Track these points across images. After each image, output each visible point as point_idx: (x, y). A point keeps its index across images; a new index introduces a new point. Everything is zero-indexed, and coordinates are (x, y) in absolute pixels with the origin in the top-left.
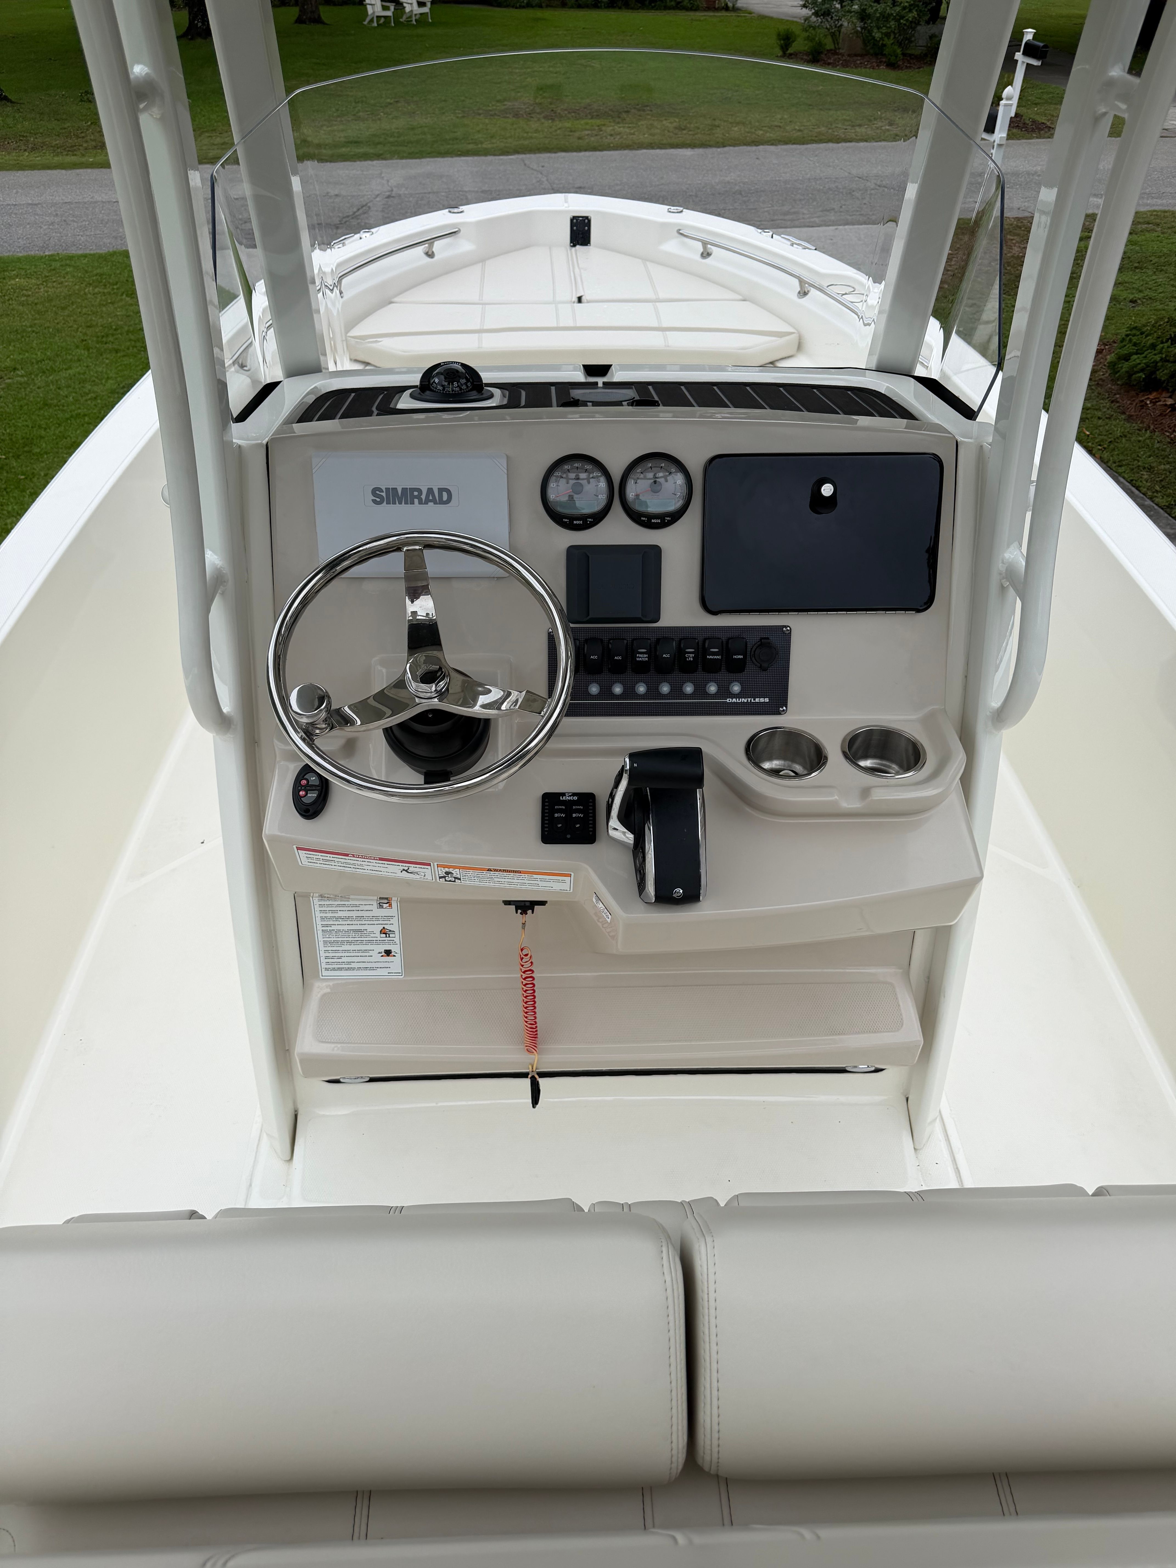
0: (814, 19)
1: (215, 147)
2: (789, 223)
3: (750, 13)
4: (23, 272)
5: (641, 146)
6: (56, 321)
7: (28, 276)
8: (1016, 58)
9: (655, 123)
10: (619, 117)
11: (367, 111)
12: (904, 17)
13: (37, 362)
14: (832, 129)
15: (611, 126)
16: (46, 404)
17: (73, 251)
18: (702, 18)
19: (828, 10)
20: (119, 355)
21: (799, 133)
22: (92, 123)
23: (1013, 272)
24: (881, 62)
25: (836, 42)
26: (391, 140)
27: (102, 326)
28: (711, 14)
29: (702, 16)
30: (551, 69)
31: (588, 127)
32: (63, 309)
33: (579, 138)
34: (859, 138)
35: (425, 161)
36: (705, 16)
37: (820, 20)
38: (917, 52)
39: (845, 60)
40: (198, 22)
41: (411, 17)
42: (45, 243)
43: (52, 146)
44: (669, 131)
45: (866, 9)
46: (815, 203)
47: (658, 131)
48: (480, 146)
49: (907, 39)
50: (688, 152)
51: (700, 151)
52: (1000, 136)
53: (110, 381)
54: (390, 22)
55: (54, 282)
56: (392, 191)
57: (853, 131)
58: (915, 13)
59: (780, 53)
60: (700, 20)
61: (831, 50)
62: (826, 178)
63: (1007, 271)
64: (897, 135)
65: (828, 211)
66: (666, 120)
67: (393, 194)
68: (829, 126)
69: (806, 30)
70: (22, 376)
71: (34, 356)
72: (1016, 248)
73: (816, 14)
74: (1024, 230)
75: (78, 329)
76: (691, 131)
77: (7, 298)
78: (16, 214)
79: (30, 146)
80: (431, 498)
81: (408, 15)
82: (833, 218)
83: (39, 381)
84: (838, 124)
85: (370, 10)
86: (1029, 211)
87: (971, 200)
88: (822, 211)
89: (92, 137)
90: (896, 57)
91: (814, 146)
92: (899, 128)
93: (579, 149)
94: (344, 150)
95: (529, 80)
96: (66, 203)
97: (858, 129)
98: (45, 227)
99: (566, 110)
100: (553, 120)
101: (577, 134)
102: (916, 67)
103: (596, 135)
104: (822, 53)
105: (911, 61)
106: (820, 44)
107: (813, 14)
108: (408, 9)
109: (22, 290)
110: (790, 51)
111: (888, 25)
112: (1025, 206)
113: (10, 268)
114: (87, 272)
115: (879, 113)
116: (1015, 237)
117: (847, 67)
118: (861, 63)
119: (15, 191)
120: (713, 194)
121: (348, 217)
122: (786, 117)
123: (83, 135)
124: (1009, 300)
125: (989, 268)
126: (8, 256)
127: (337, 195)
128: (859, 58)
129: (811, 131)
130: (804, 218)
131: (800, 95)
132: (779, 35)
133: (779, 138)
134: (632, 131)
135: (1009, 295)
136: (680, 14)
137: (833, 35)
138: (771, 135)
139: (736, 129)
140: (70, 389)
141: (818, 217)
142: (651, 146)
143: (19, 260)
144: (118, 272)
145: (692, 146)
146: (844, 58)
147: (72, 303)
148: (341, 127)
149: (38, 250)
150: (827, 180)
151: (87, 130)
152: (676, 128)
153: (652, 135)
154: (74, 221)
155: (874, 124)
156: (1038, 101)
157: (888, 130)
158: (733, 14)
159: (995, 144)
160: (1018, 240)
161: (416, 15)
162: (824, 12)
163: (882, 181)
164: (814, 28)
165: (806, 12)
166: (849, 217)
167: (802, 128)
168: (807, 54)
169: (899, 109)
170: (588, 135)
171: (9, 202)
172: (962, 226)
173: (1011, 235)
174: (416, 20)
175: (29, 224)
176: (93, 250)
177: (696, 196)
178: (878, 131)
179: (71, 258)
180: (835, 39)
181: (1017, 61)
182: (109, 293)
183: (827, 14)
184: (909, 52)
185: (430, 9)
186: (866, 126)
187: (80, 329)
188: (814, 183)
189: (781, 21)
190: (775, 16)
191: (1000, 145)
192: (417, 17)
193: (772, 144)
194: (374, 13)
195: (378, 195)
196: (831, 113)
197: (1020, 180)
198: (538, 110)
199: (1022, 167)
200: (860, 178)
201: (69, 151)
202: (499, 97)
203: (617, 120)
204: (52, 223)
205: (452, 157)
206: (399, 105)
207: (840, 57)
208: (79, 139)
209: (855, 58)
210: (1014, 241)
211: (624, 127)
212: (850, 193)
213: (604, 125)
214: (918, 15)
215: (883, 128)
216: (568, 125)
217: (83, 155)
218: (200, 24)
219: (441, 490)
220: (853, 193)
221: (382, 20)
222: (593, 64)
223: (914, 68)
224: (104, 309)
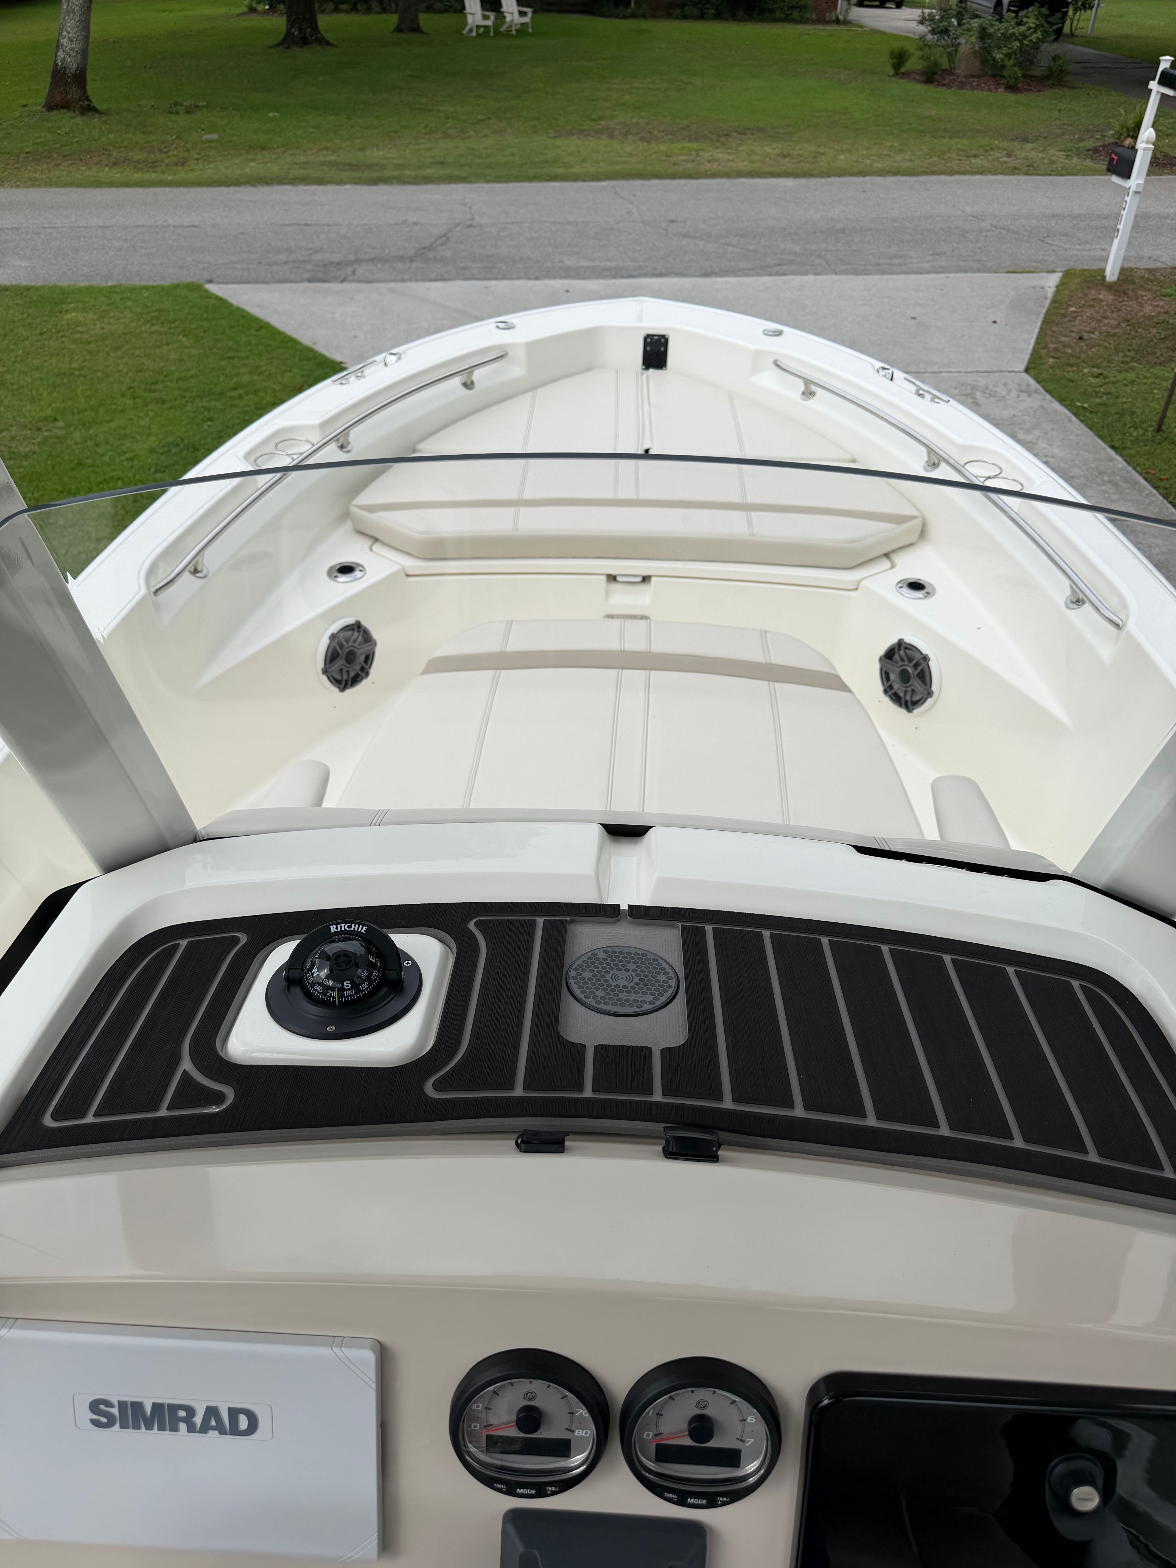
0: (930, 37)
1: (297, 166)
2: (895, 268)
3: (862, 27)
4: (81, 305)
5: (739, 174)
6: (107, 364)
7: (85, 310)
8: (1150, 87)
9: (757, 149)
10: (718, 141)
11: (456, 128)
12: (1027, 37)
13: (79, 412)
14: (945, 159)
15: (708, 151)
16: (80, 464)
17: (137, 282)
18: (811, 32)
19: (947, 29)
20: (166, 406)
21: (909, 164)
22: (177, 137)
23: (1144, 335)
24: (999, 84)
25: (951, 61)
26: (478, 161)
27: (152, 371)
28: (821, 27)
29: (812, 29)
30: (651, 86)
31: (685, 152)
32: (117, 349)
33: (675, 164)
34: (974, 170)
35: (512, 185)
36: (815, 29)
37: (936, 38)
38: (1037, 72)
39: (960, 82)
40: (295, 30)
41: (511, 26)
42: (109, 272)
43: (134, 162)
44: (770, 159)
45: (986, 28)
46: (924, 246)
47: (758, 158)
48: (569, 170)
49: (1028, 60)
50: (789, 182)
51: (802, 181)
52: (1136, 183)
53: (152, 438)
54: (489, 32)
55: (111, 317)
56: (473, 219)
57: (968, 162)
58: (1039, 34)
59: (892, 72)
60: (809, 34)
61: (946, 70)
62: (937, 217)
63: (1137, 334)
64: (1015, 168)
65: (939, 255)
66: (768, 145)
67: (475, 223)
68: (942, 156)
69: (921, 49)
70: (61, 428)
71: (77, 405)
72: (1147, 305)
73: (933, 32)
74: (1156, 285)
75: (127, 373)
76: (793, 158)
77: (60, 334)
78: (85, 237)
79: (113, 160)
80: (213, 1423)
81: (509, 25)
82: (944, 263)
83: (77, 435)
84: (951, 153)
85: (470, 19)
86: (1162, 260)
87: (1097, 247)
88: (932, 255)
89: (175, 153)
90: (1016, 79)
91: (925, 178)
92: (1018, 161)
93: (674, 176)
94: (428, 171)
95: (627, 97)
96: (137, 226)
97: (973, 160)
98: (112, 253)
99: (663, 132)
100: (649, 142)
101: (673, 159)
102: (1036, 90)
103: (693, 161)
104: (936, 73)
105: (1031, 84)
106: (936, 64)
107: (929, 31)
108: (509, 18)
109: (77, 326)
110: (903, 70)
111: (1010, 46)
112: (1156, 255)
113: (68, 300)
114: (146, 307)
115: (996, 142)
116: (1147, 293)
117: (963, 89)
118: (978, 85)
119: (88, 211)
120: (814, 232)
121: (424, 248)
122: (895, 144)
123: (166, 150)
124: (1141, 369)
125: (1118, 330)
126: (70, 285)
127: (415, 223)
128: (976, 79)
129: (922, 161)
130: (911, 263)
131: (911, 121)
132: (892, 53)
133: (887, 169)
134: (731, 158)
135: (1141, 364)
136: (789, 27)
137: (950, 54)
138: (880, 165)
139: (842, 157)
140: (108, 447)
141: (928, 262)
142: (751, 174)
143: (80, 291)
144: (178, 308)
145: (795, 175)
146: (959, 79)
147: (127, 342)
148: (428, 146)
149: (101, 280)
150: (938, 218)
151: (171, 144)
152: (778, 155)
153: (752, 162)
154: (142, 247)
155: (990, 155)
156: (1170, 131)
157: (1005, 162)
158: (844, 28)
159: (1131, 191)
160: (1150, 296)
161: (516, 25)
162: (942, 30)
163: (998, 221)
164: (930, 47)
165: (922, 29)
166: (962, 264)
167: (913, 158)
168: (922, 73)
169: (1017, 139)
170: (685, 161)
171: (81, 224)
172: (1088, 279)
173: (1141, 291)
174: (516, 30)
175: (96, 249)
176: (156, 281)
177: (796, 234)
178: (996, 163)
179: (132, 290)
180: (951, 56)
181: (1151, 90)
182: (166, 333)
183: (945, 32)
184: (1029, 73)
185: (532, 19)
186: (982, 157)
187: (130, 374)
188: (924, 222)
189: (894, 36)
190: (887, 30)
191: (1136, 192)
192: (518, 27)
193: (880, 175)
194: (474, 21)
195: (458, 225)
196: (945, 141)
197: (1151, 223)
198: (634, 131)
199: (1152, 208)
200: (974, 217)
201: (150, 167)
202: (594, 116)
203: (718, 144)
204: (120, 249)
205: (540, 182)
206: (491, 121)
207: (955, 77)
208: (162, 155)
209: (971, 79)
210: (1145, 298)
211: (722, 153)
212: (963, 235)
213: (702, 150)
214: (1042, 35)
215: (1001, 160)
216: (663, 148)
217: (163, 172)
218: (297, 33)
219: (234, 1413)
220: (967, 235)
221: (482, 30)
222: (694, 82)
223: (1034, 91)
224: (158, 351)
